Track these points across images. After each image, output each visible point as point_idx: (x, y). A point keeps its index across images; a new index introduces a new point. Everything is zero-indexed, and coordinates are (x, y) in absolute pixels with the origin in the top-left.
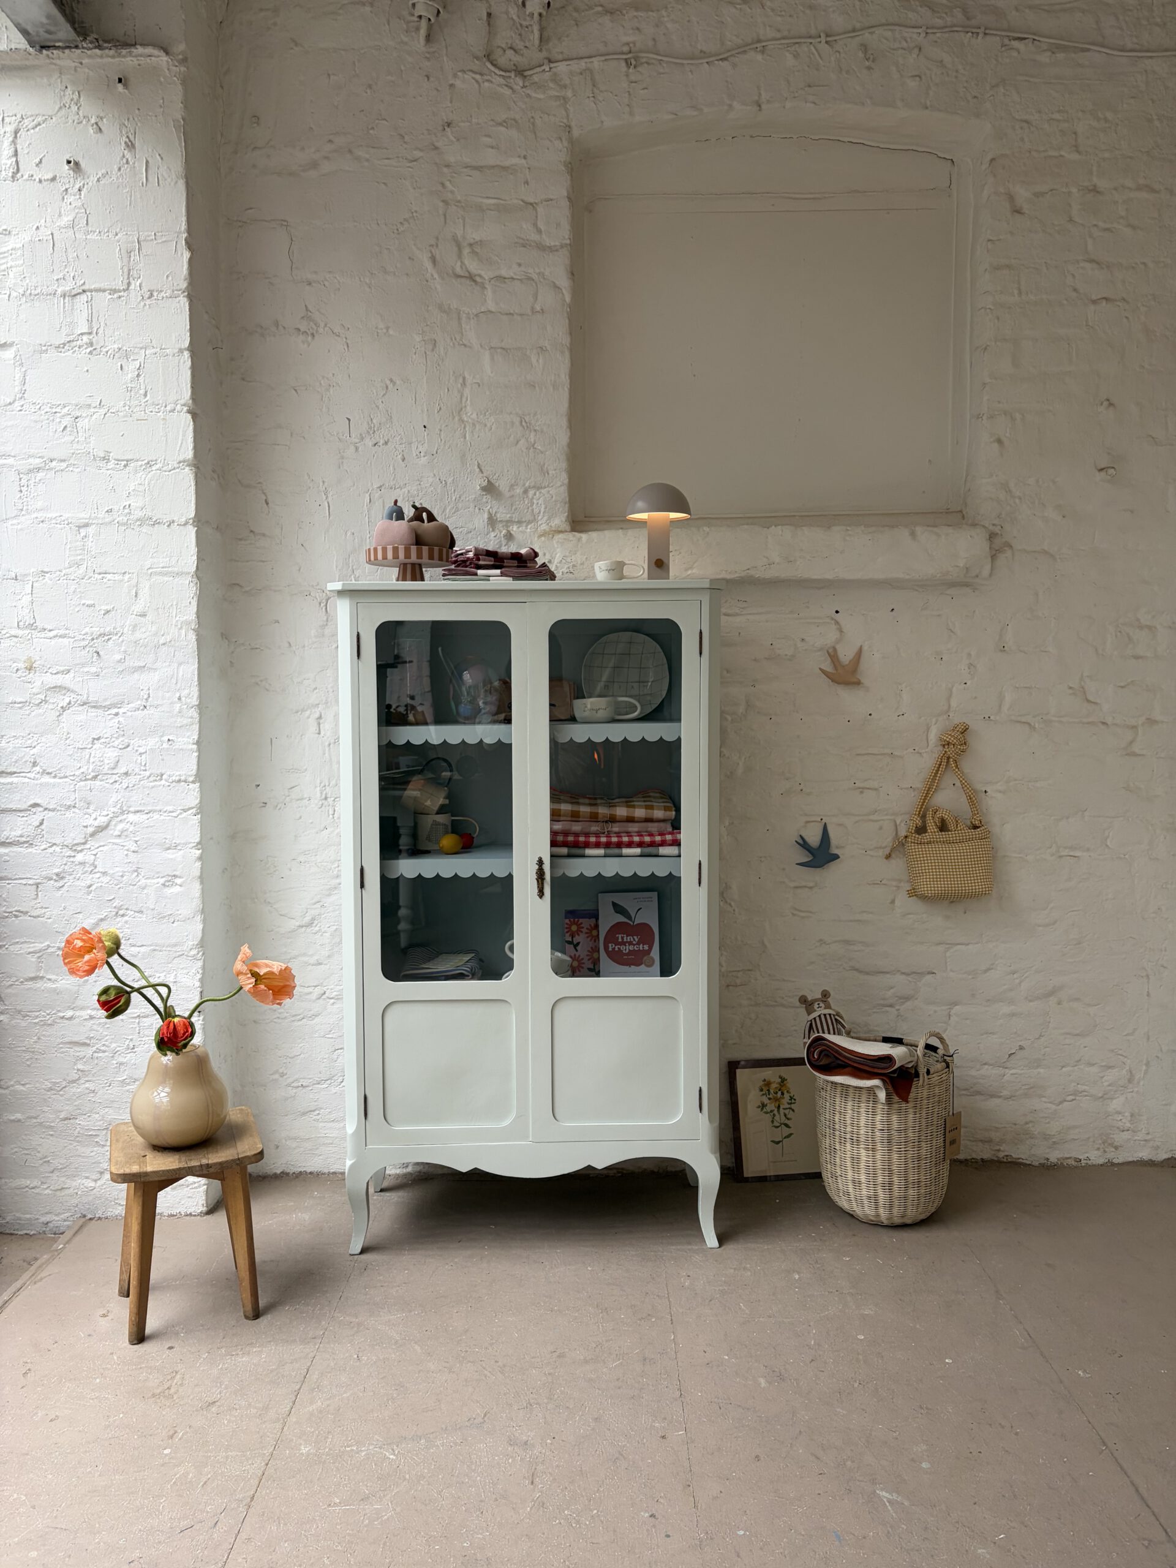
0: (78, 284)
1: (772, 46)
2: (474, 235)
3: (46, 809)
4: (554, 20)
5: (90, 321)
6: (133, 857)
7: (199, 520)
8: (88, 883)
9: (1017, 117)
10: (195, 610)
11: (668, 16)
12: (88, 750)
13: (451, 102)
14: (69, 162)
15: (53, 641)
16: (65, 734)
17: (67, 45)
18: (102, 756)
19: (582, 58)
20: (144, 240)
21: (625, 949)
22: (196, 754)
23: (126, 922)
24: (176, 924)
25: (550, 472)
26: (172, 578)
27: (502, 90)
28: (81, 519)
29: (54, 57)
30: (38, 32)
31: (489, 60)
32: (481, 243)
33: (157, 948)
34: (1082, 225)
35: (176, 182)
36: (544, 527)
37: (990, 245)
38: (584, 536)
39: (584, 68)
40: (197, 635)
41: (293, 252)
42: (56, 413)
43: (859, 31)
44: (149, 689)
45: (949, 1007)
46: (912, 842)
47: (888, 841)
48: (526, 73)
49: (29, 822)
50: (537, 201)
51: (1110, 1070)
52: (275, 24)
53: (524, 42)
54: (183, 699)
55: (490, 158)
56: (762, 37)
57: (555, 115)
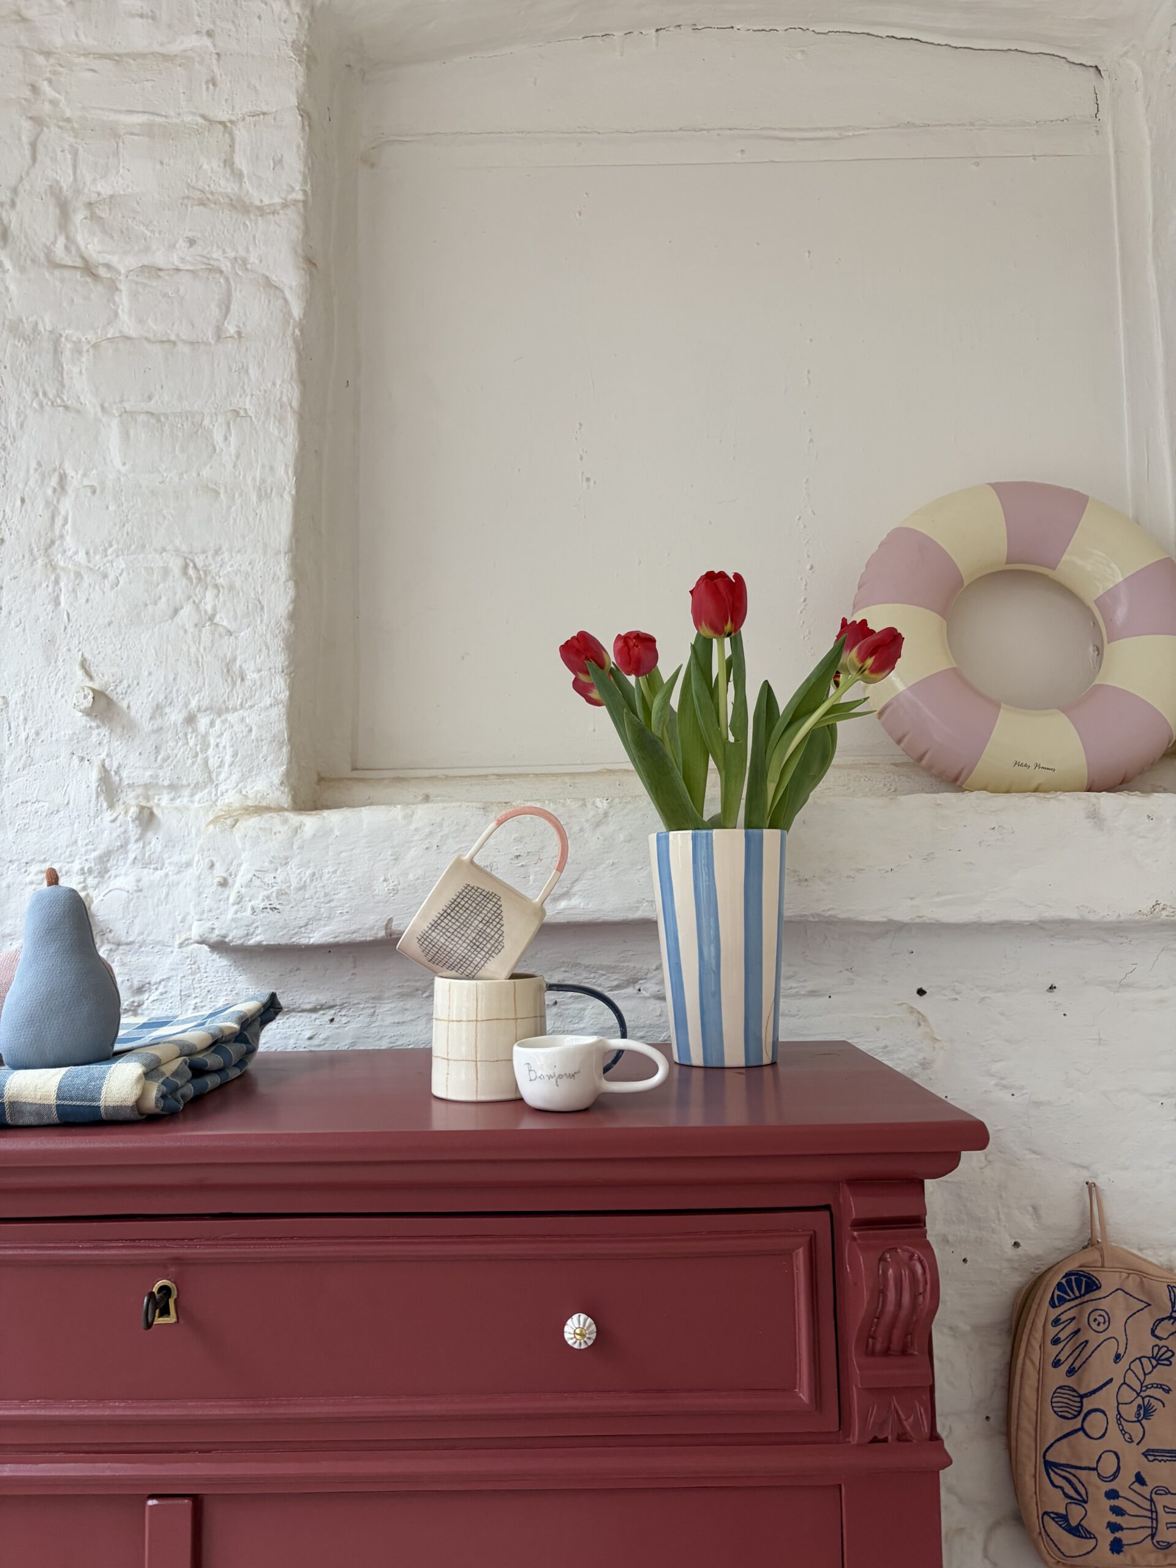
2: (96, 185)
25: (249, 677)
32: (111, 201)
36: (231, 798)
50: (234, 118)
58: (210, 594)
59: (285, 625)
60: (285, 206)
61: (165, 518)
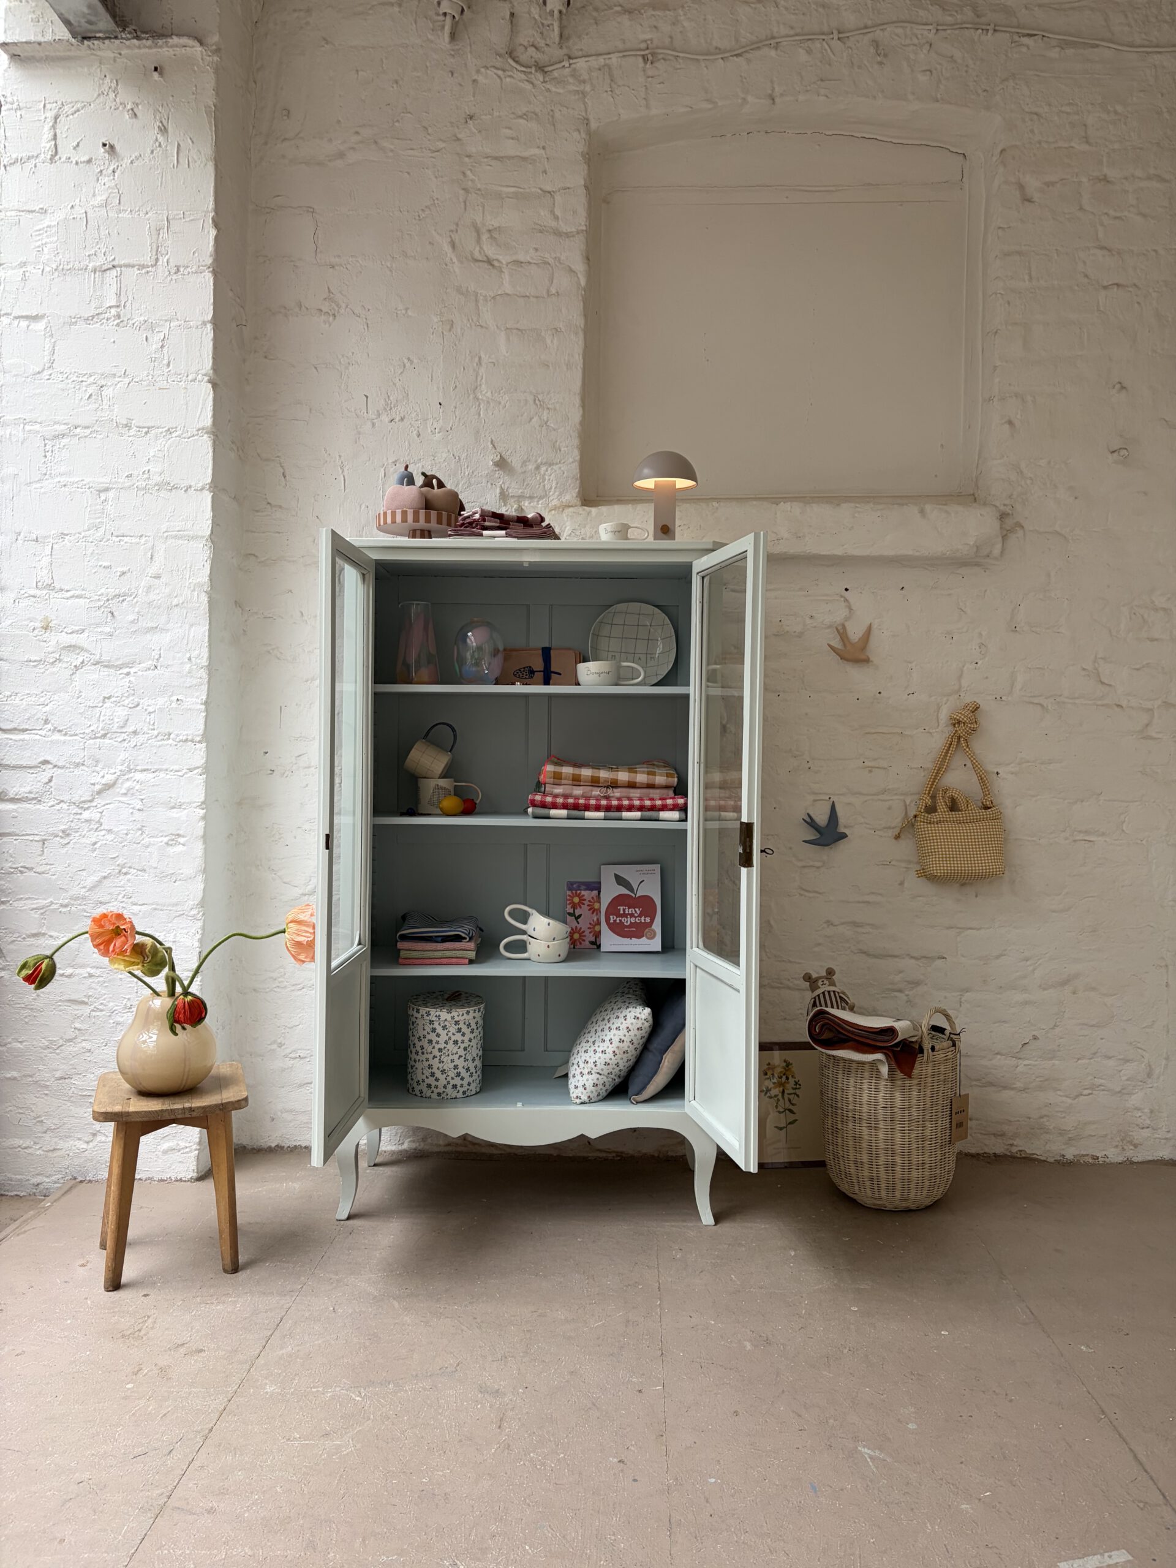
0: (108, 260)
1: (785, 43)
2: (493, 222)
3: (55, 766)
4: (574, 19)
5: (118, 295)
6: (138, 816)
7: (216, 486)
8: (94, 840)
9: (1027, 110)
10: (209, 572)
11: (685, 15)
12: (99, 709)
13: (474, 97)
14: (104, 145)
15: (70, 602)
16: (77, 692)
17: (107, 35)
18: (112, 715)
19: (601, 55)
20: (172, 219)
21: (627, 921)
22: (204, 714)
23: (129, 880)
24: (176, 884)
25: (562, 449)
26: (187, 541)
27: (521, 84)
28: (101, 483)
29: (95, 47)
30: (79, 22)
31: (511, 57)
32: (499, 229)
33: (158, 907)
34: (1092, 213)
35: (206, 164)
36: (555, 502)
37: (1000, 232)
38: (594, 510)
39: (603, 64)
40: (209, 597)
41: (318, 238)
42: (82, 381)
43: (871, 27)
44: (160, 650)
45: (958, 993)
46: (921, 821)
47: (897, 821)
48: (546, 69)
49: (39, 779)
50: (554, 190)
51: (1128, 1064)
52: (307, 23)
53: (546, 40)
54: (193, 659)
55: (510, 148)
56: (775, 34)
57: (573, 109)
58: (546, 412)
59: (578, 426)
60: (578, 233)
61: (525, 377)
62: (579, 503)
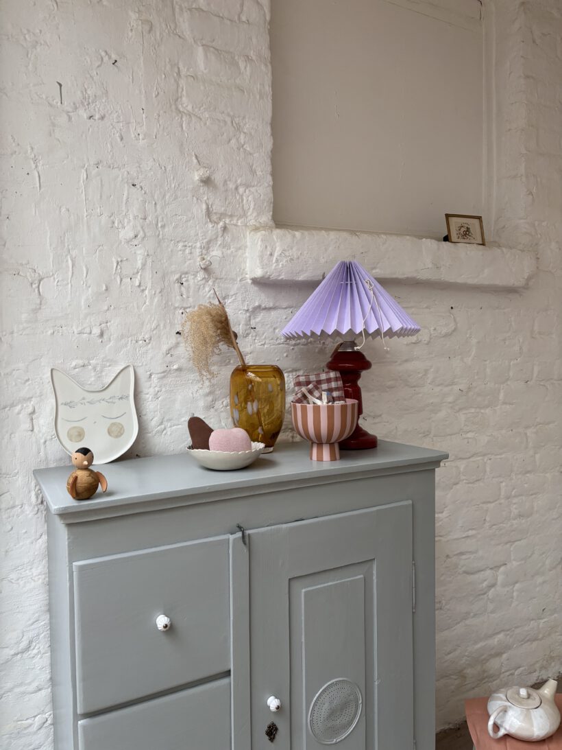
25: (258, 174)
45: (513, 586)
58: (242, 136)
61: (223, 97)
62: (274, 225)
